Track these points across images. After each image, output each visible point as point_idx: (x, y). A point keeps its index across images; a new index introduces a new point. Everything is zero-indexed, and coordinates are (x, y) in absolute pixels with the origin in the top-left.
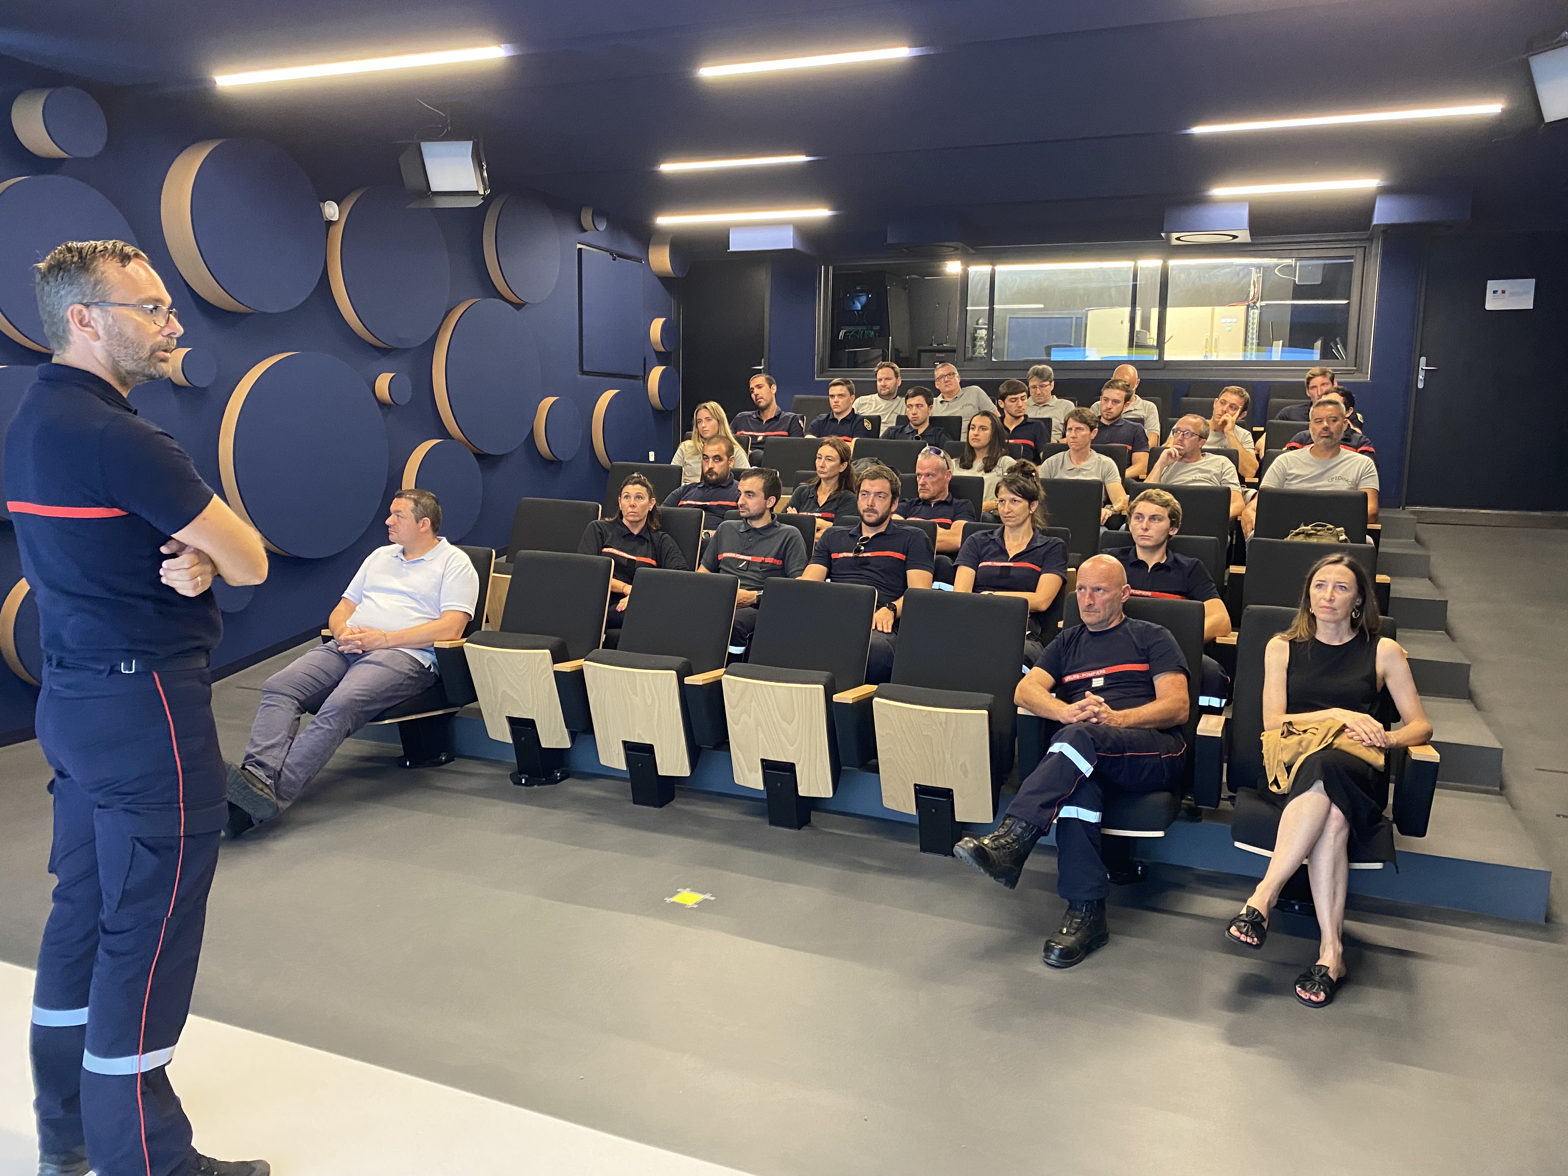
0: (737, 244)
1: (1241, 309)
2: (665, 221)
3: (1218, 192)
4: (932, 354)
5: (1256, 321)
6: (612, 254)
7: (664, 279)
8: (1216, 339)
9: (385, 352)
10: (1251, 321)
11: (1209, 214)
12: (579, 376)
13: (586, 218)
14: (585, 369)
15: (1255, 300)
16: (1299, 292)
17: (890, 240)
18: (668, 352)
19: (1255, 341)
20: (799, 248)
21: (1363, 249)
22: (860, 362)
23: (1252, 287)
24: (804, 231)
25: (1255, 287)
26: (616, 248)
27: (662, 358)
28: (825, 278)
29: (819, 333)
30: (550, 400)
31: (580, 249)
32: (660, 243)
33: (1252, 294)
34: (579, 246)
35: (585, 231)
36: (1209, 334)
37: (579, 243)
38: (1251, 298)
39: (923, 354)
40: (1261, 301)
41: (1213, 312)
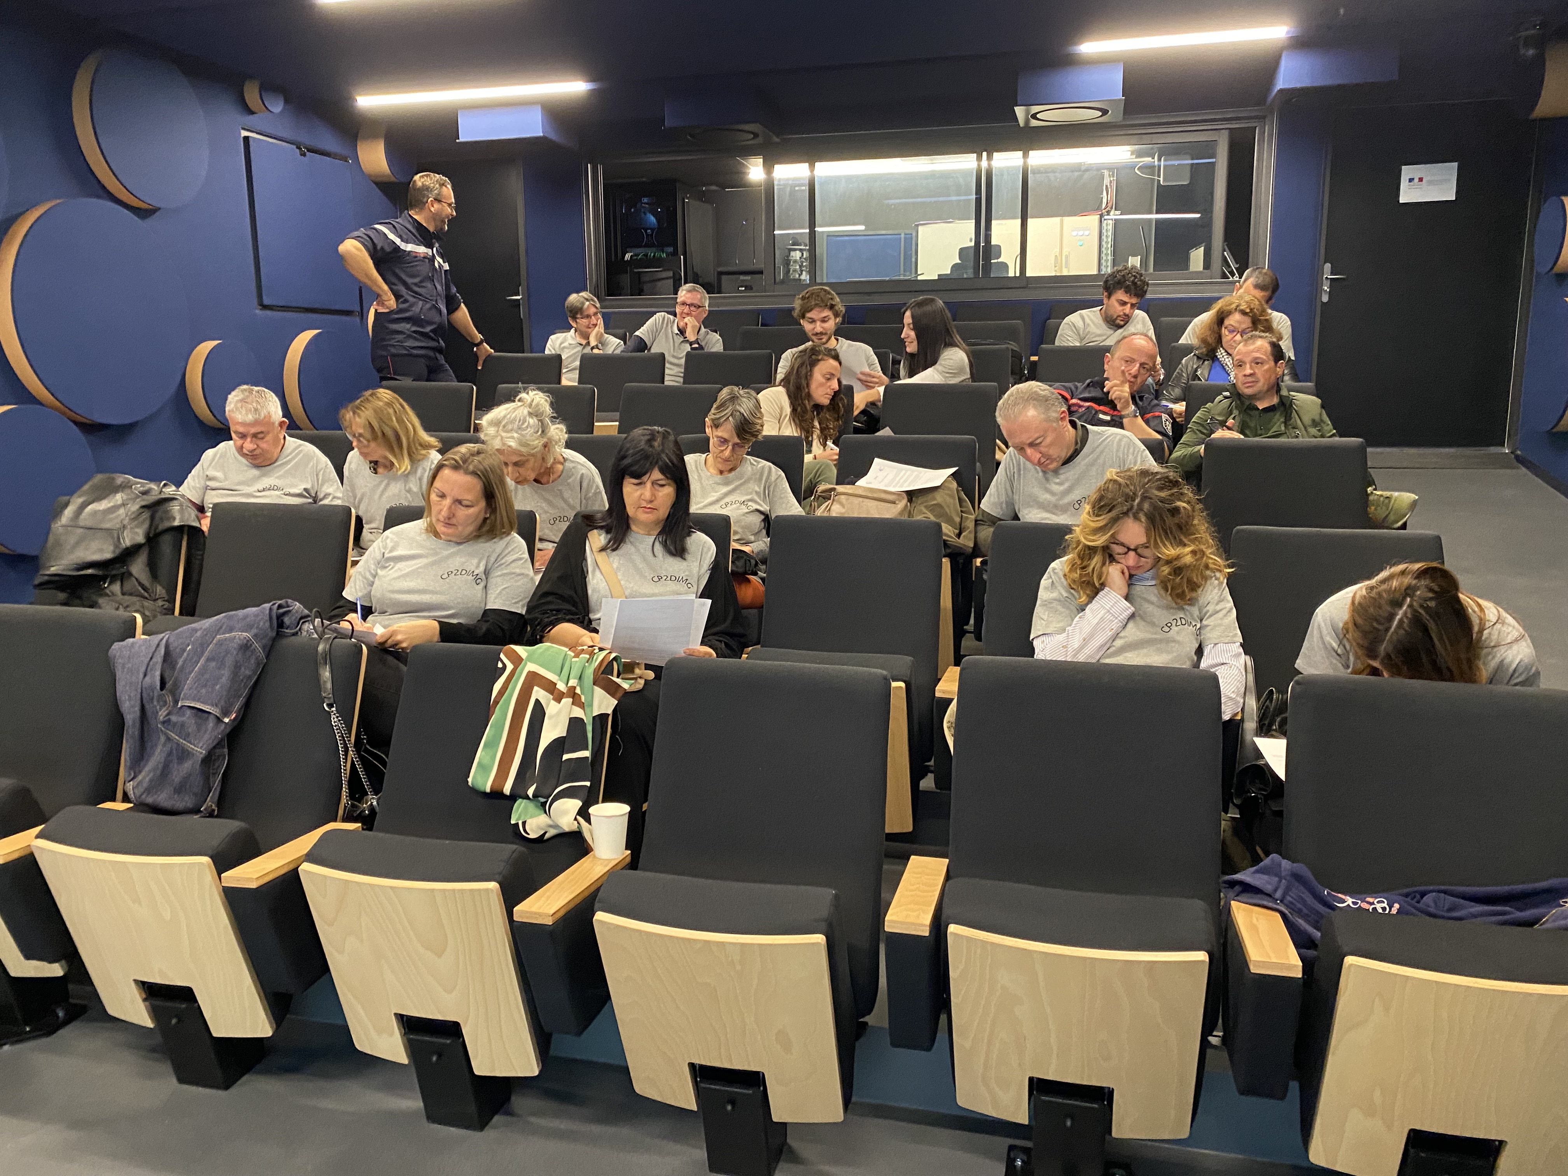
0: (469, 131)
1: (1093, 220)
2: (368, 102)
3: (1086, 47)
4: (734, 276)
5: (1110, 234)
6: (299, 148)
7: (384, 186)
8: (1067, 257)
10: (1105, 233)
12: (258, 311)
13: (252, 94)
14: (266, 301)
15: (1108, 209)
16: (1164, 201)
17: (669, 123)
19: (1109, 258)
20: (552, 136)
23: (1104, 195)
24: (554, 112)
25: (1108, 193)
26: (306, 139)
28: (594, 180)
29: (590, 251)
30: (208, 346)
31: (246, 139)
32: (372, 136)
34: (244, 133)
35: (253, 113)
36: (1058, 250)
37: (244, 129)
39: (724, 277)
40: (1115, 210)
41: (1062, 222)
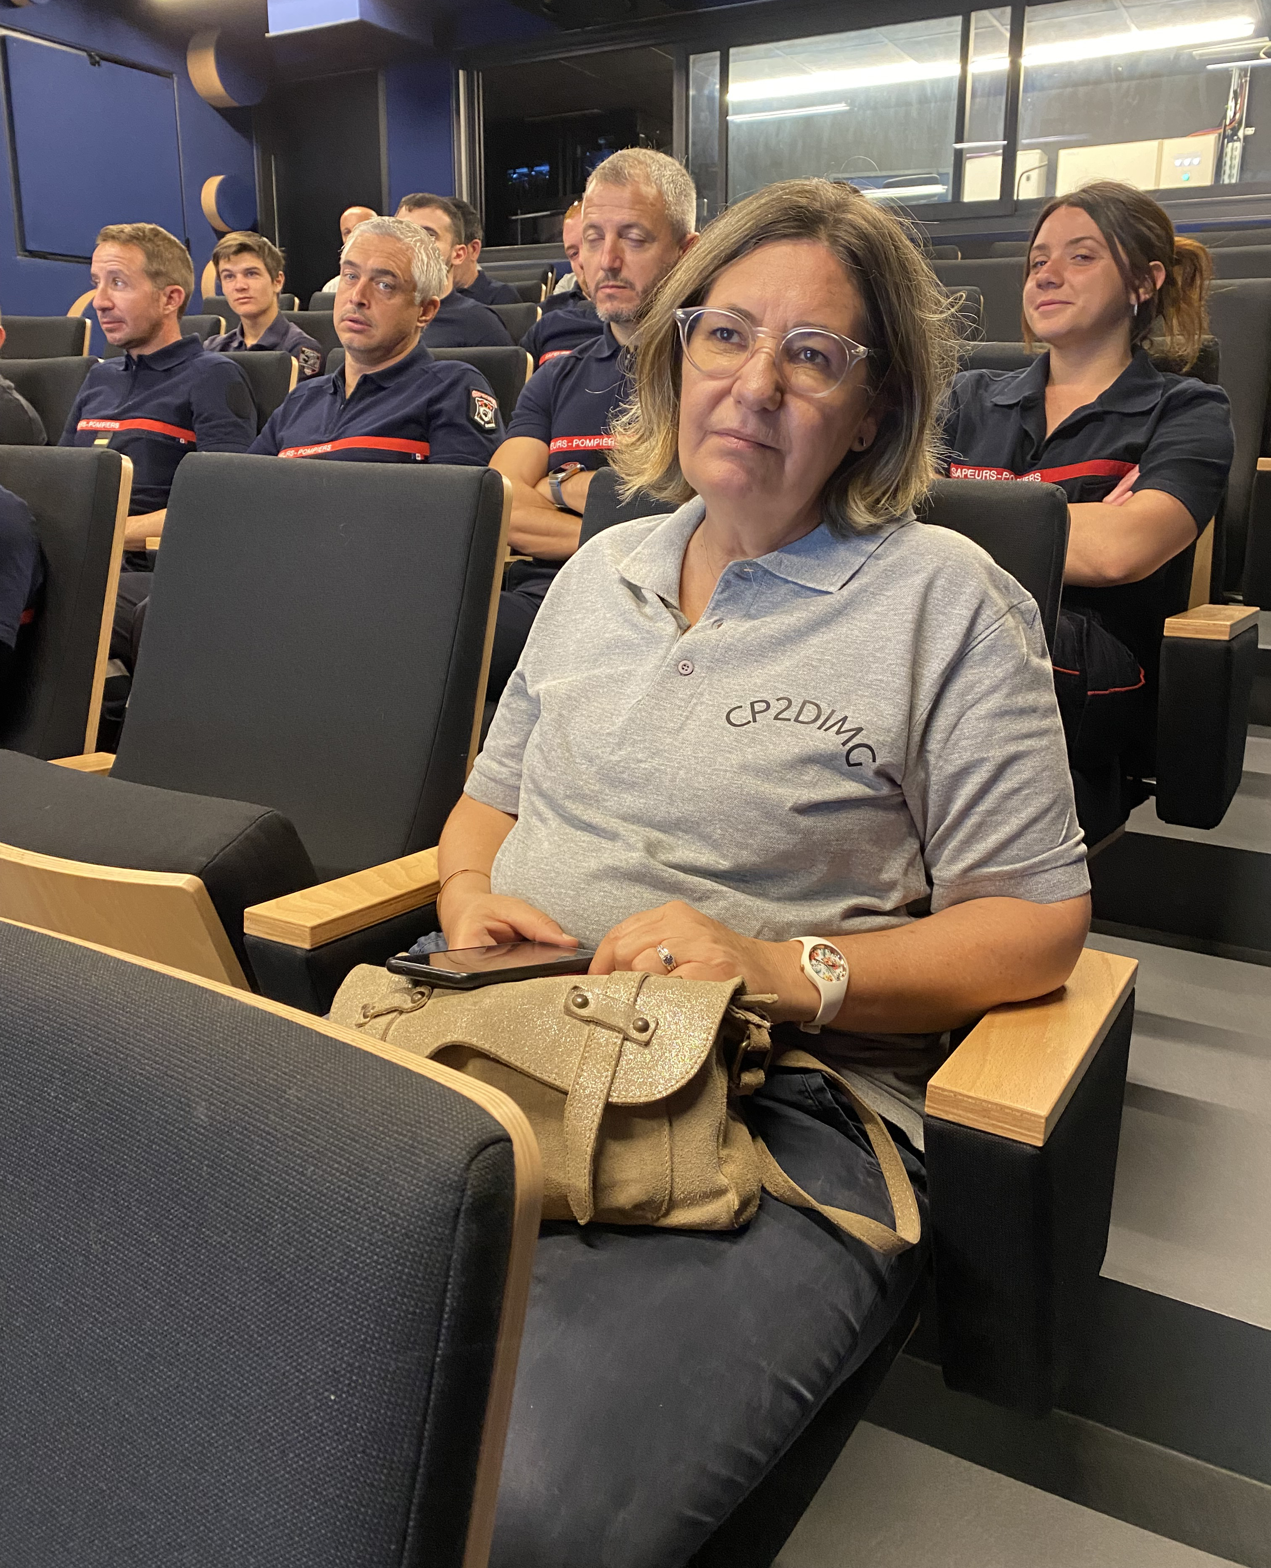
0: (282, 21)
1: (1208, 142)
5: (1236, 164)
6: (90, 56)
10: (1228, 164)
12: (19, 259)
14: (31, 246)
15: (1236, 125)
20: (374, 19)
23: (1231, 103)
25: (1236, 103)
26: (101, 45)
28: (467, 90)
32: (199, 44)
33: (1230, 114)
35: (14, 7)
38: (1228, 122)
40: (1247, 126)
41: (1160, 149)
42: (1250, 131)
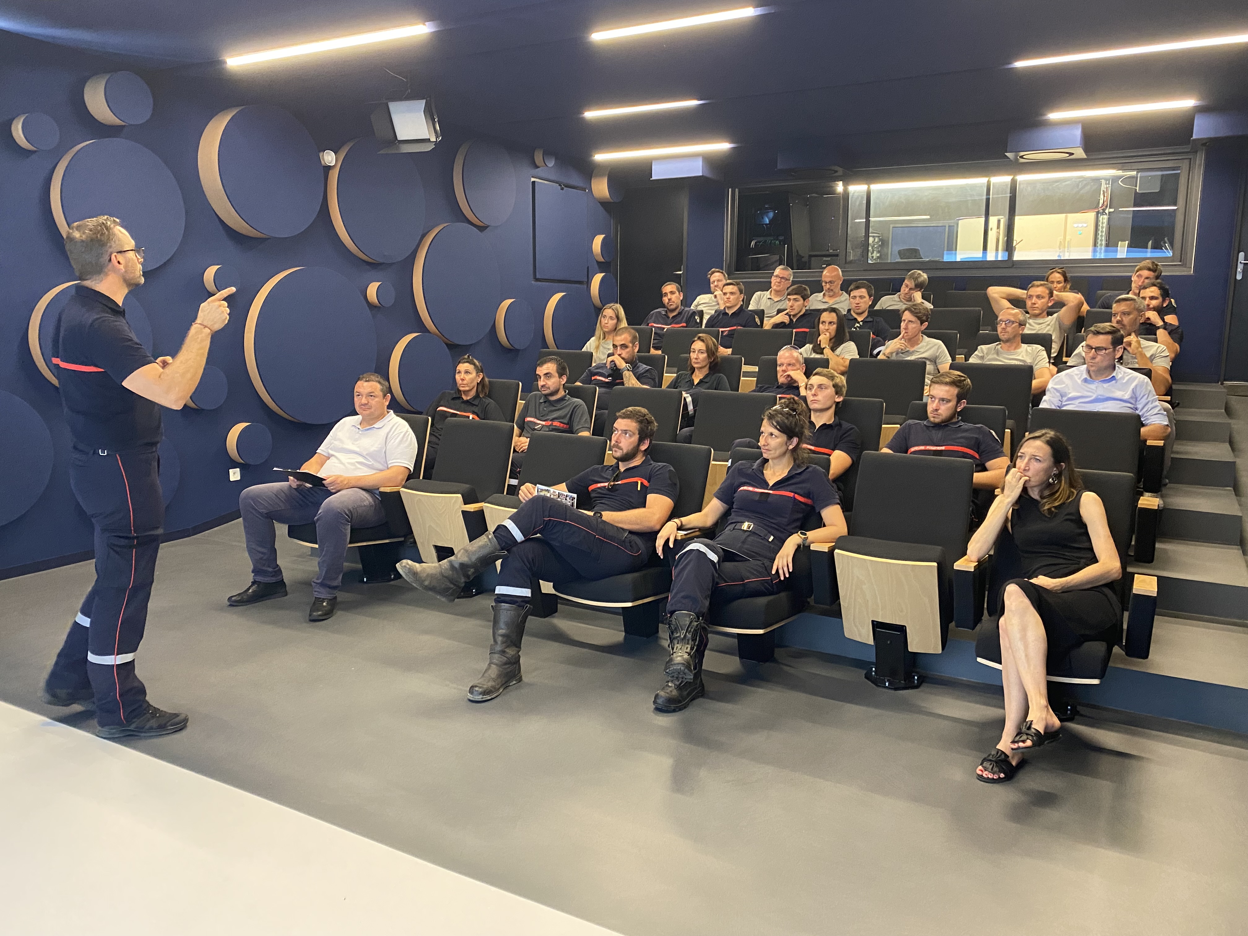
0: (659, 173)
1: (1091, 216)
2: (601, 157)
3: (1054, 116)
4: (819, 258)
5: (1105, 225)
6: (560, 185)
7: (604, 204)
8: (1068, 242)
9: (374, 266)
10: (1101, 225)
11: (1046, 135)
12: (533, 282)
13: (538, 157)
14: (538, 276)
15: (1104, 207)
16: (1141, 199)
17: (780, 166)
18: (606, 262)
19: (1104, 243)
20: (708, 174)
21: (1189, 160)
22: (761, 266)
23: (1102, 197)
24: (710, 160)
25: (1104, 197)
26: (564, 180)
27: (602, 267)
28: (732, 198)
29: (727, 242)
30: (509, 301)
31: (534, 182)
32: (601, 175)
33: (1101, 202)
34: (533, 179)
35: (537, 167)
36: (1062, 237)
37: (533, 177)
38: (1100, 206)
39: (813, 259)
40: (1110, 208)
41: (1066, 218)
42: (1112, 210)
